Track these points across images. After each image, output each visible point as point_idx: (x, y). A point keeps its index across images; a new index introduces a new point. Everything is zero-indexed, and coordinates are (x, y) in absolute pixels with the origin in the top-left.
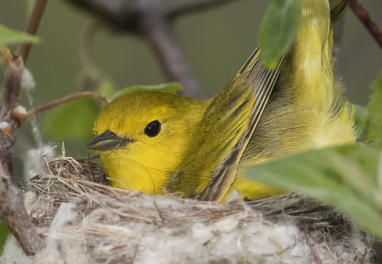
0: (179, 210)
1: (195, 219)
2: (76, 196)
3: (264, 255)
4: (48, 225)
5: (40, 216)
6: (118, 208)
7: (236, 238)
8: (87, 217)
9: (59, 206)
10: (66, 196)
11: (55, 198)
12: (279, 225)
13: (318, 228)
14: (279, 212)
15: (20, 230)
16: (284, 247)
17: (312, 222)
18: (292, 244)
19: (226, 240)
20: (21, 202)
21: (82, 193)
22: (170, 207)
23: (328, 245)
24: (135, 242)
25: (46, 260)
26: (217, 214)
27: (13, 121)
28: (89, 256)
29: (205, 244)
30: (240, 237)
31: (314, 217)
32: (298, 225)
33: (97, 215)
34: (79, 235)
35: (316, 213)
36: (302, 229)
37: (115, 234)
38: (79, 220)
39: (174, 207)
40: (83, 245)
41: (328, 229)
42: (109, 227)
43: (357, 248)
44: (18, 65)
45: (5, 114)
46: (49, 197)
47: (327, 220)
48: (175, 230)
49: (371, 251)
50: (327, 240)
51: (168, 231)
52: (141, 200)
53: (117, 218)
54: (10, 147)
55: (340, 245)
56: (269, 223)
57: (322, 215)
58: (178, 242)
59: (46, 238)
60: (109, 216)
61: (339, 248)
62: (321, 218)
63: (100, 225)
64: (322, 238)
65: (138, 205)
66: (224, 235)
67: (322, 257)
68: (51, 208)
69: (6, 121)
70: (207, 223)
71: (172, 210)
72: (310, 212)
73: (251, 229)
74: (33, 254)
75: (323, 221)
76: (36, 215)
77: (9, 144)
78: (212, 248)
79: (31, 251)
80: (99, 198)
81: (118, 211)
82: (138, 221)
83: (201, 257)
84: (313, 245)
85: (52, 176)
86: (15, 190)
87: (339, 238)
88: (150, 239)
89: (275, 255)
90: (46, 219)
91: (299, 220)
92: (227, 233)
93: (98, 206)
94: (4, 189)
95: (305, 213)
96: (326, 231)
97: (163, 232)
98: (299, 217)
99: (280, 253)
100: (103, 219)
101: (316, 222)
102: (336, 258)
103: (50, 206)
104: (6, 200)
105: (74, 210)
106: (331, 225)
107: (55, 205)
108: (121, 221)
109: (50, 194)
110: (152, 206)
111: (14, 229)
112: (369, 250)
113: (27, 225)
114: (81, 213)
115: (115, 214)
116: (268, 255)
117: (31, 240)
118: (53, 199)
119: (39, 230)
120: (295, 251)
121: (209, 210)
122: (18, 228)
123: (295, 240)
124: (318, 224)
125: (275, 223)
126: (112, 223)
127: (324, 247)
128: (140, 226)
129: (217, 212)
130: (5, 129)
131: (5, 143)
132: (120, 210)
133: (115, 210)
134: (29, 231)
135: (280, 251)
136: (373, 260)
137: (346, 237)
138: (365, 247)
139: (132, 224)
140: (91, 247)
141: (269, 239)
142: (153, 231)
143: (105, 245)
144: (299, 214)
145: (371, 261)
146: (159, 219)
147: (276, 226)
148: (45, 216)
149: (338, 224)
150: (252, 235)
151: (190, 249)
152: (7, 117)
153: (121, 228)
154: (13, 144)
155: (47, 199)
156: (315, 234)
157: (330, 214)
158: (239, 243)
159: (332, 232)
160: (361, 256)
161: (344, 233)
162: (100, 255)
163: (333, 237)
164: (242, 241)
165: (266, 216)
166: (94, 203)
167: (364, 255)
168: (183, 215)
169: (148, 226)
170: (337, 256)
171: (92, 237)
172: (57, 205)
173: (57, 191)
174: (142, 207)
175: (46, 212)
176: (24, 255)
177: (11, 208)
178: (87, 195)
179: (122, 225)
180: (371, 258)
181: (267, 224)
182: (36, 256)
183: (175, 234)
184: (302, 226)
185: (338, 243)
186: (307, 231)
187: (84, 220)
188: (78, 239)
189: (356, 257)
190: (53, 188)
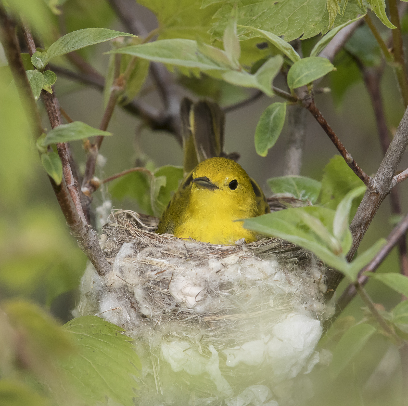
0: (201, 250)
1: (210, 255)
2: (133, 239)
3: (256, 280)
4: (114, 257)
5: (110, 250)
6: (160, 247)
7: (238, 269)
8: (140, 253)
9: (122, 244)
10: (127, 239)
11: (119, 239)
12: (265, 260)
13: (290, 262)
14: (265, 252)
15: (95, 259)
16: (269, 274)
17: (286, 258)
18: (274, 273)
19: (231, 269)
20: (97, 241)
21: (137, 237)
22: (194, 247)
23: (296, 273)
24: (171, 270)
25: (112, 278)
26: (225, 252)
27: (91, 187)
28: (141, 277)
29: (217, 272)
30: (240, 268)
31: (288, 255)
32: (278, 260)
33: (147, 252)
34: (135, 264)
35: (289, 252)
36: (280, 263)
37: (158, 264)
38: (135, 254)
39: (197, 248)
40: (137, 271)
41: (297, 263)
42: (155, 259)
43: (315, 275)
44: (94, 150)
45: (86, 183)
46: (115, 239)
47: (296, 257)
48: (198, 262)
49: (325, 277)
50: (296, 270)
51: (193, 263)
52: (176, 243)
53: (160, 254)
54: (89, 204)
55: (304, 273)
56: (259, 259)
57: (293, 254)
58: (200, 270)
59: (113, 265)
60: (155, 252)
61: (304, 275)
62: (293, 256)
63: (148, 258)
64: (293, 269)
65: (174, 246)
66: (229, 266)
67: (293, 281)
68: (117, 246)
69: (86, 187)
70: (218, 259)
71: (196, 250)
72: (285, 252)
73: (247, 263)
74: (104, 275)
75: (294, 257)
76: (107, 250)
77: (88, 202)
78: (221, 275)
79: (102, 272)
80: (148, 241)
81: (161, 250)
82: (174, 256)
83: (215, 281)
84: (287, 274)
85: (117, 225)
86: (93, 233)
87: (304, 268)
88: (181, 268)
89: (263, 280)
90: (114, 253)
91: (278, 257)
92: (232, 265)
93: (147, 246)
94: (86, 232)
95: (282, 252)
96: (296, 264)
97: (190, 264)
98: (279, 255)
99: (266, 279)
100: (151, 254)
101: (289, 258)
102: (302, 281)
103: (116, 244)
104: (87, 239)
105: (132, 248)
106: (298, 260)
107: (119, 244)
108: (162, 256)
109: (116, 237)
110: (183, 247)
111: (92, 258)
112: (323, 276)
113: (101, 255)
114: (136, 250)
115: (158, 251)
116: (259, 280)
117: (102, 266)
118: (118, 240)
119: (108, 260)
120: (276, 277)
121: (220, 249)
122: (95, 257)
123: (276, 270)
124: (290, 259)
125: (262, 259)
126: (157, 257)
127: (294, 274)
128: (175, 259)
129: (225, 251)
130: (86, 193)
131: (86, 202)
132: (162, 249)
133: (159, 249)
134: (101, 260)
135: (266, 277)
136: (326, 283)
137: (307, 268)
138: (321, 274)
139: (170, 258)
140: (143, 272)
141: (259, 269)
142: (183, 263)
143: (152, 271)
144: (279, 253)
145: (324, 283)
146: (188, 255)
147: (263, 261)
148: (112, 251)
149: (303, 259)
150: (247, 267)
151: (207, 275)
152: (87, 184)
153: (163, 260)
154: (90, 202)
155: (114, 240)
156: (289, 266)
157: (298, 253)
158: (239, 272)
159: (299, 265)
160: (318, 280)
161: (306, 265)
162: (148, 277)
163: (300, 268)
164: (241, 270)
165: (257, 255)
166: (145, 243)
167: (320, 279)
168: (203, 253)
169: (180, 260)
170: (303, 280)
171: (143, 266)
172: (120, 244)
173: (120, 235)
174: (176, 247)
175: (113, 248)
176: (98, 275)
177: (90, 244)
178: (141, 238)
179: (163, 259)
180: (325, 281)
181: (258, 260)
182: (106, 276)
183: (198, 265)
184: (280, 261)
185: (303, 272)
186: (283, 264)
187: (138, 255)
188: (134, 266)
189: (315, 281)
190: (118, 233)
